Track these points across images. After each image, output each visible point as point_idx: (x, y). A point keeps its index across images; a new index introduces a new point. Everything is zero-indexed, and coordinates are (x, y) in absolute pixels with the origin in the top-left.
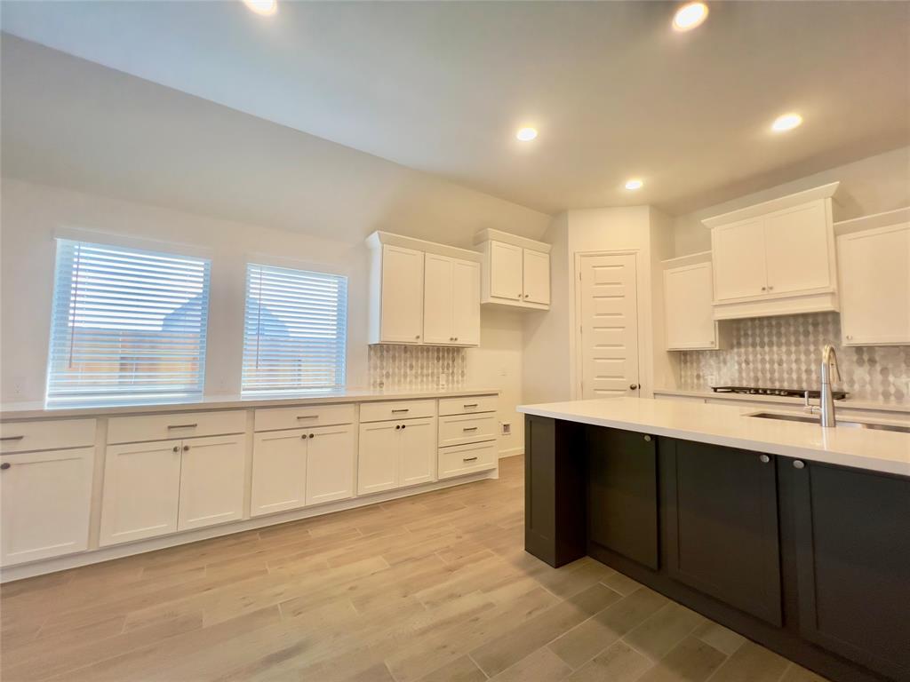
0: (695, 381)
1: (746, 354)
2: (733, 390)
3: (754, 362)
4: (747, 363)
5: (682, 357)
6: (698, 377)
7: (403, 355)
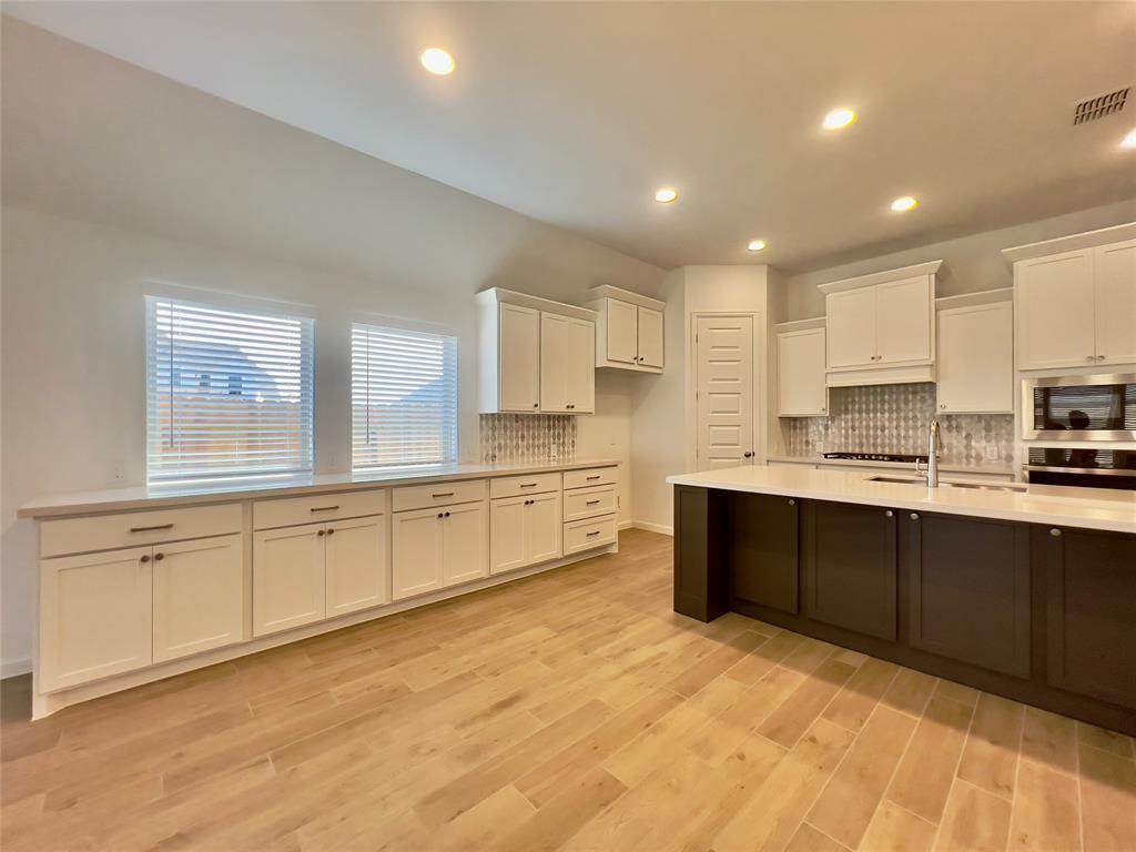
0: (804, 448)
1: (853, 420)
2: (840, 456)
3: (860, 428)
4: (853, 429)
5: (793, 424)
6: (807, 443)
7: (514, 424)
